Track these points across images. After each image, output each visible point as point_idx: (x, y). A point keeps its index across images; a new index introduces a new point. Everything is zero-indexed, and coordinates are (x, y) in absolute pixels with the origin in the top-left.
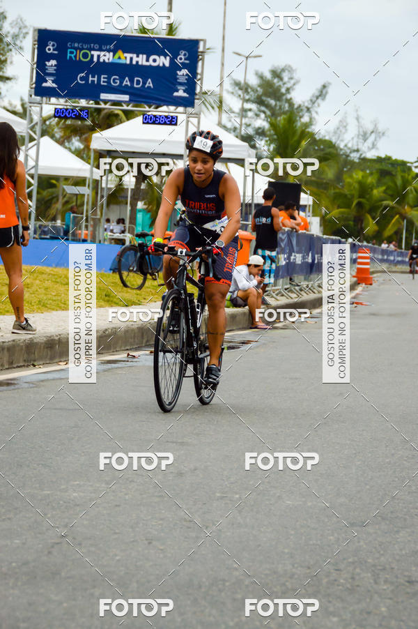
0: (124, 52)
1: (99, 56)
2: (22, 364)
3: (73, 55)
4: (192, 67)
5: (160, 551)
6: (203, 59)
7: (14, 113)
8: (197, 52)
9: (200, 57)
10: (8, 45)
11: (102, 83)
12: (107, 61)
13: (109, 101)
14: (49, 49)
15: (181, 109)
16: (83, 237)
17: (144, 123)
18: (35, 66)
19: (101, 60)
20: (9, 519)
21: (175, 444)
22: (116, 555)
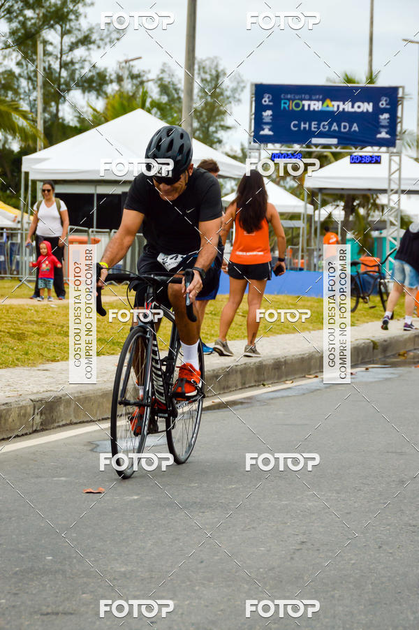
0: (332, 101)
1: (309, 106)
2: (253, 384)
3: (286, 106)
4: (393, 111)
5: (390, 555)
6: (402, 104)
7: (234, 157)
8: (397, 97)
9: (400, 102)
10: (228, 98)
11: (313, 129)
12: (316, 109)
13: (319, 145)
14: (265, 101)
15: (384, 149)
16: (299, 266)
17: (351, 163)
18: (253, 116)
19: (312, 109)
20: (253, 528)
21: (394, 455)
22: (351, 559)
